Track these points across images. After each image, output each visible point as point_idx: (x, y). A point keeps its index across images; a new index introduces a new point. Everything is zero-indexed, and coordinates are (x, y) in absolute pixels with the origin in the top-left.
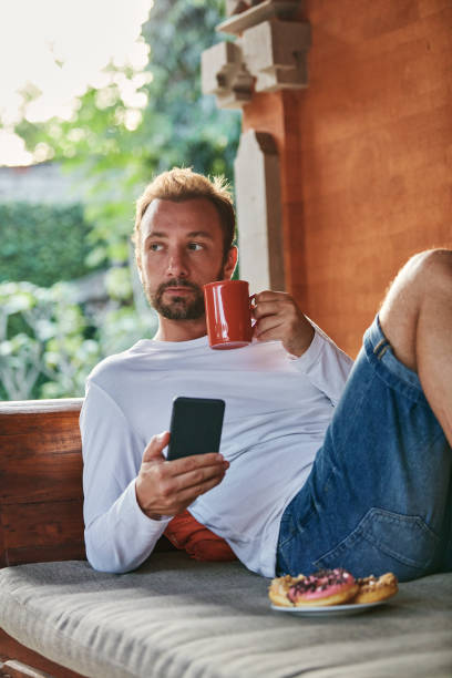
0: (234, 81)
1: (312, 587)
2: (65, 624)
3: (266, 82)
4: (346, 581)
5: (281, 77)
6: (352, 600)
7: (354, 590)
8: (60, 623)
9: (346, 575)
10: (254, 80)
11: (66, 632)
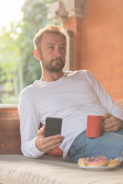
0: (61, 14)
1: (93, 160)
2: (10, 172)
3: (72, 14)
4: (104, 159)
5: (77, 12)
6: (106, 165)
7: (107, 162)
8: (8, 171)
9: (104, 157)
10: (68, 13)
11: (10, 174)
